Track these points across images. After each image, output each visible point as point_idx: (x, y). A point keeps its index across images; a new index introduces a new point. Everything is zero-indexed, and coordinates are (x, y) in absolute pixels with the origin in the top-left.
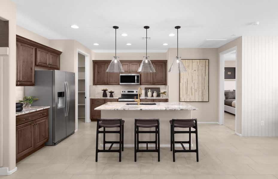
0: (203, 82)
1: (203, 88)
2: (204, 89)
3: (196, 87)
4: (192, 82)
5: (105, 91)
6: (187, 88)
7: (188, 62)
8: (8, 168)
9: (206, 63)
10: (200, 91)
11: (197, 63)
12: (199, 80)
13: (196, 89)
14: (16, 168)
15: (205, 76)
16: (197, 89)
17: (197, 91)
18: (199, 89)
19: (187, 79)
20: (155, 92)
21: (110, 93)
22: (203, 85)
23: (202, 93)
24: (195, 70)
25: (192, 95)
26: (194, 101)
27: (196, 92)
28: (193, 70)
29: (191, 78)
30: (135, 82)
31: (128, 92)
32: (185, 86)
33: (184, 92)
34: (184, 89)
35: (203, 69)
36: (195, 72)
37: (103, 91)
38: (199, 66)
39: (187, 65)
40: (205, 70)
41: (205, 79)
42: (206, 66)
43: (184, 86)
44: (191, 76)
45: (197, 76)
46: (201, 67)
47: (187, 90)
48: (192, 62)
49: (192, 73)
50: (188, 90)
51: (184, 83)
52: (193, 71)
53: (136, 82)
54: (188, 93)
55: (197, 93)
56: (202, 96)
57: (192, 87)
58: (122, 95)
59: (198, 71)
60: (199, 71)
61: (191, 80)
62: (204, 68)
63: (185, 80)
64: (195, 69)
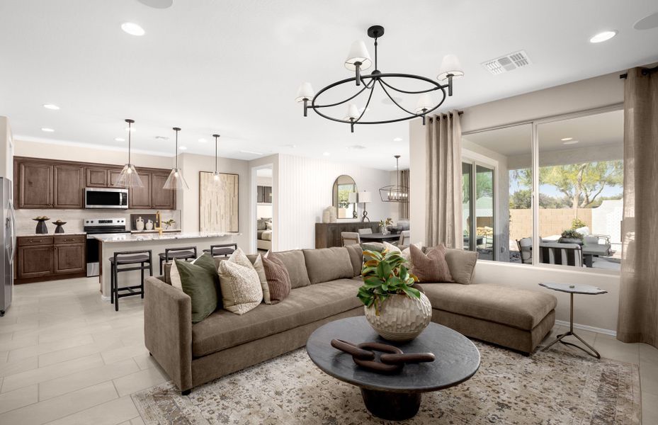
0: (231, 205)
2: (233, 215)
3: (222, 212)
4: (217, 205)
5: (41, 221)
6: (211, 214)
9: (235, 180)
11: (224, 178)
12: (226, 202)
13: (223, 215)
17: (224, 218)
18: (226, 215)
19: (211, 200)
20: (149, 221)
21: (56, 226)
22: (232, 210)
23: (230, 220)
25: (217, 223)
29: (216, 199)
30: (118, 205)
31: (100, 222)
33: (207, 220)
34: (207, 215)
35: (231, 187)
36: (220, 190)
37: (37, 222)
38: (227, 183)
39: (210, 180)
40: (234, 189)
41: (234, 201)
42: (236, 184)
43: (206, 210)
45: (224, 197)
46: (229, 185)
49: (217, 192)
50: (212, 217)
53: (120, 204)
55: (223, 221)
56: (230, 225)
57: (217, 212)
58: (84, 228)
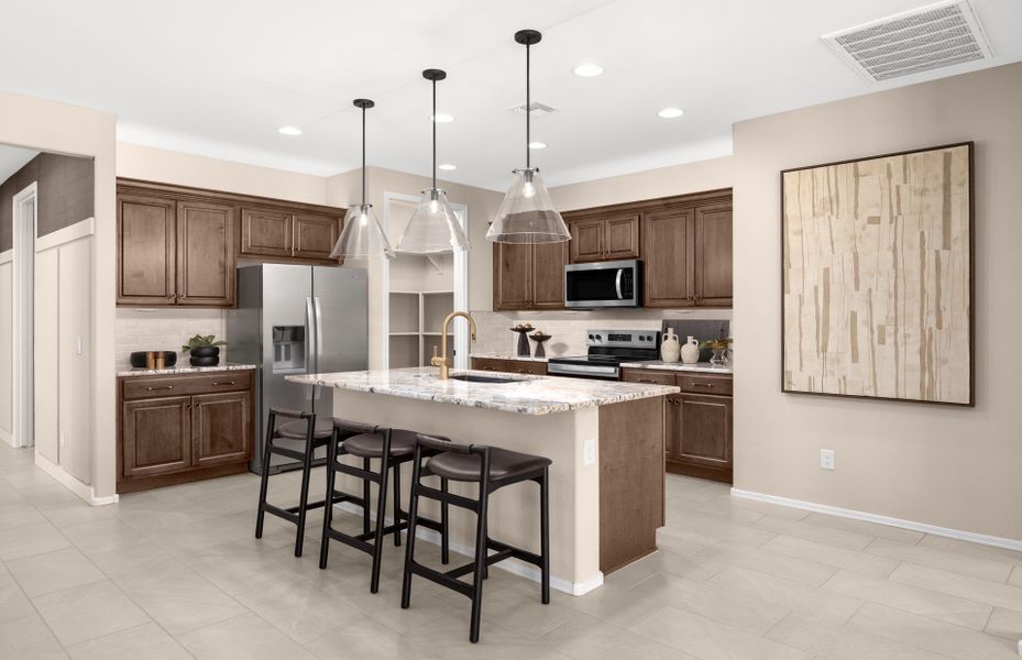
0: (930, 285)
1: (931, 321)
2: (939, 325)
3: (882, 312)
4: (857, 288)
5: (524, 332)
6: (826, 321)
7: (832, 179)
8: (92, 490)
9: (953, 169)
10: (906, 336)
11: (889, 176)
12: (900, 274)
13: (882, 329)
14: (117, 496)
15: (946, 246)
16: (890, 329)
17: (890, 340)
18: (901, 329)
19: (826, 271)
20: (690, 339)
22: (931, 305)
23: (925, 352)
24: (874, 220)
25: (855, 358)
26: (871, 393)
27: (882, 341)
28: (864, 218)
29: (852, 265)
30: (616, 298)
31: (611, 337)
32: (813, 309)
35: (928, 206)
36: (873, 228)
37: (519, 334)
38: (904, 190)
39: (822, 193)
40: (947, 214)
41: (944, 267)
42: (954, 188)
43: (810, 308)
44: (849, 256)
45: (890, 255)
46: (916, 199)
47: (826, 334)
48: (857, 175)
49: (854, 238)
50: (832, 333)
51: (809, 295)
52: (859, 223)
53: (620, 296)
54: (831, 348)
55: (887, 350)
56: (923, 369)
57: (854, 315)
58: (592, 350)
59: (893, 219)
60: (900, 219)
61: (850, 279)
62: (936, 200)
63: (814, 277)
64: (874, 212)
